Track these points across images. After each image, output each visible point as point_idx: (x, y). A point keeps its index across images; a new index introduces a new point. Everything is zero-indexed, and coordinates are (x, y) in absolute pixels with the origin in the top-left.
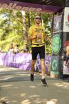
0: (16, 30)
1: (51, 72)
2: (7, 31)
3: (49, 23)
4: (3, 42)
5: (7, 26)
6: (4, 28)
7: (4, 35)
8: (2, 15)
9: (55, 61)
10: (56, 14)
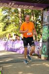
0: (14, 23)
1: (42, 55)
2: (7, 24)
3: (40, 17)
4: (4, 32)
5: (7, 20)
6: (5, 21)
7: (5, 27)
8: (3, 12)
9: (45, 47)
10: (44, 10)
